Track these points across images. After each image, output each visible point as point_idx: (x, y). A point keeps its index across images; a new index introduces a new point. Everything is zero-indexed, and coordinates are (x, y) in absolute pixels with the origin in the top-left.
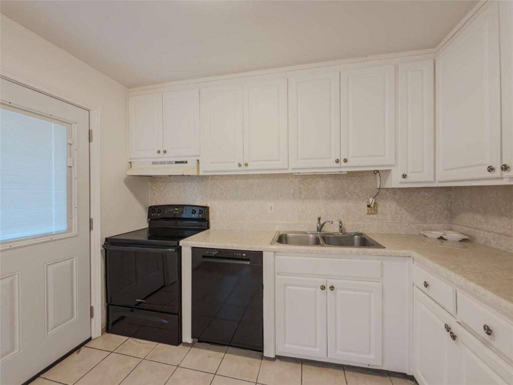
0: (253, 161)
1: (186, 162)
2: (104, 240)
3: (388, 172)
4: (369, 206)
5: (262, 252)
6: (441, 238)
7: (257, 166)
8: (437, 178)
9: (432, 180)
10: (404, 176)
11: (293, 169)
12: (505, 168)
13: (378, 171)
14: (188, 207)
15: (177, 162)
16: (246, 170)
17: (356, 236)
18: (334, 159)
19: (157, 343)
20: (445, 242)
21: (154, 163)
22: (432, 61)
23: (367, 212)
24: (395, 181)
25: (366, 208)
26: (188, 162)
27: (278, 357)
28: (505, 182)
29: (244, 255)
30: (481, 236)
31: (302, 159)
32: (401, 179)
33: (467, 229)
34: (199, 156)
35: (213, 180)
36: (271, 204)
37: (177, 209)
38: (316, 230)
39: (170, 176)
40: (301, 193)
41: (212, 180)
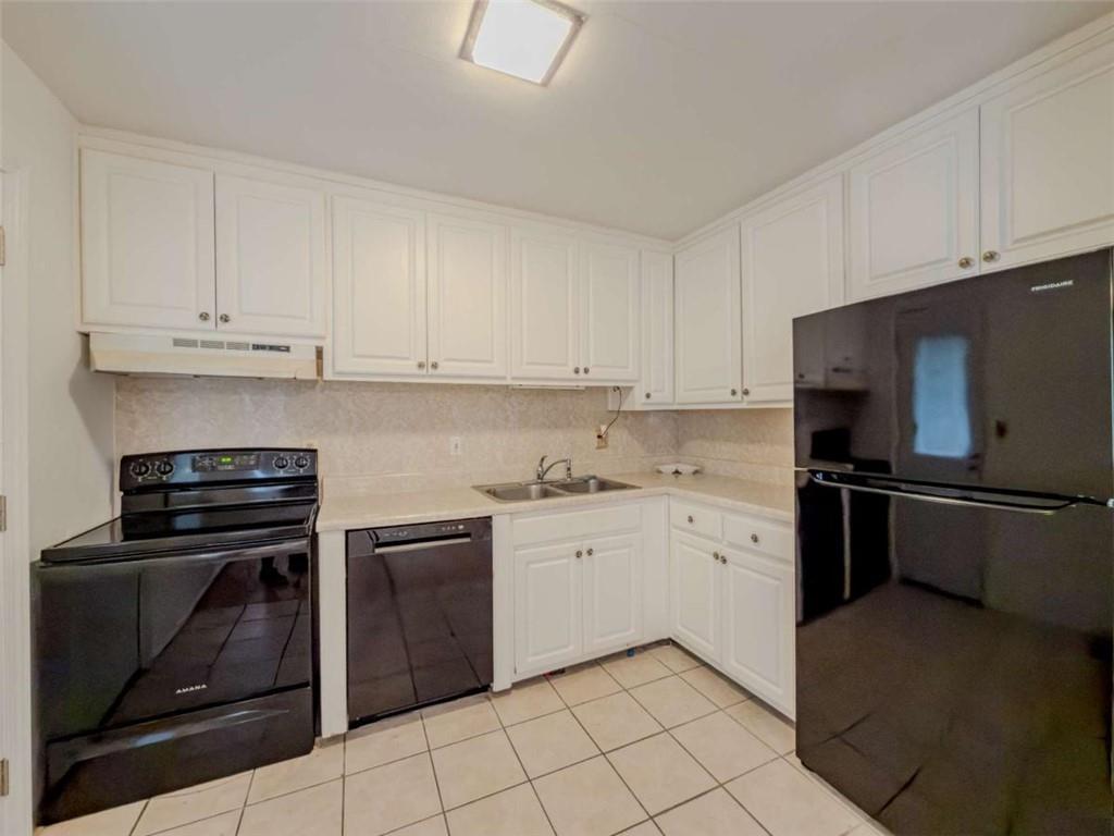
0: (447, 360)
1: (287, 349)
2: (39, 557)
3: (631, 388)
4: (599, 437)
5: (490, 517)
6: (677, 472)
7: (452, 370)
8: (677, 401)
9: (671, 401)
10: (648, 396)
11: (513, 378)
12: (746, 393)
13: (618, 388)
14: (262, 453)
15: (257, 347)
16: (431, 376)
17: (592, 481)
18: (571, 368)
19: (252, 771)
20: (680, 476)
21: (177, 342)
22: (671, 258)
23: (596, 445)
24: (636, 402)
25: (597, 439)
26: (292, 349)
27: (517, 686)
28: (744, 406)
29: (461, 527)
30: (709, 466)
31: (528, 364)
32: (644, 400)
33: (695, 459)
34: (323, 338)
35: (326, 392)
36: (456, 439)
37: (229, 460)
38: (536, 477)
39: (196, 376)
40: (507, 419)
41: (322, 391)
